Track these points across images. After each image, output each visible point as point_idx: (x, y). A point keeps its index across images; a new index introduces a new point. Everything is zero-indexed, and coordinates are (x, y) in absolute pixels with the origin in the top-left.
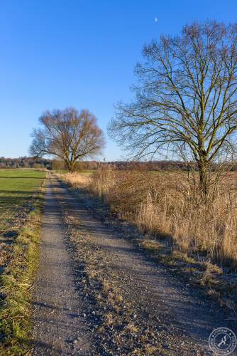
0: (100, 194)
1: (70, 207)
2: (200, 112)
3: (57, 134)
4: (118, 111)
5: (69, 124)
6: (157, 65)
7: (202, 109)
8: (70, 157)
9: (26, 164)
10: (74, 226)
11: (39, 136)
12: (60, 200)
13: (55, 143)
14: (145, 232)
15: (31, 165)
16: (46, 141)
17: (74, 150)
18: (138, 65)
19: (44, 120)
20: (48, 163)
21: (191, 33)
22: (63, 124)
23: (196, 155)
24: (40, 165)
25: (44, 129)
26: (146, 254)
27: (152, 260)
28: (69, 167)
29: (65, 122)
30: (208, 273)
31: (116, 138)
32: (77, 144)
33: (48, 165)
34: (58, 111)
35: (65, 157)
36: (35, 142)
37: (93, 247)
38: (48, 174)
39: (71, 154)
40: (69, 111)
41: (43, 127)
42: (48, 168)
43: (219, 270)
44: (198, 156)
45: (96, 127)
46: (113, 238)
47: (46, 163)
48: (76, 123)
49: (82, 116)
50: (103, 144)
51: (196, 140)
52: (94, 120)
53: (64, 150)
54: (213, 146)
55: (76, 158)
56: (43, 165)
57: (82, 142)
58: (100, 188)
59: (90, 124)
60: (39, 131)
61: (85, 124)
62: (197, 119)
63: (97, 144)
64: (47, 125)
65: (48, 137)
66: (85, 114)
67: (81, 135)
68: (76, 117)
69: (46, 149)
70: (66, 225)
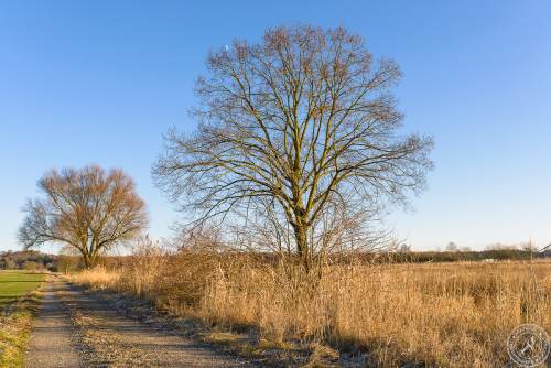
0: (139, 292)
1: (86, 308)
2: (294, 152)
3: (68, 207)
4: (169, 143)
5: (89, 191)
6: (229, 82)
7: (296, 149)
8: (89, 244)
9: (11, 263)
10: (91, 326)
11: (38, 212)
12: (68, 302)
13: (63, 222)
14: (214, 325)
15: (20, 264)
16: (48, 218)
17: (96, 234)
18: (200, 80)
19: (47, 185)
20: (51, 261)
21: (277, 41)
22: (79, 191)
23: (290, 215)
24: (35, 264)
25: (46, 198)
26: (217, 348)
27: (226, 353)
28: (86, 262)
29: (82, 189)
30: (316, 356)
31: (167, 187)
32: (102, 223)
33: (50, 265)
34: (72, 171)
35: (80, 245)
36: (28, 221)
37: (125, 346)
38: (49, 276)
39: (90, 240)
40: (90, 172)
41: (44, 196)
42: (50, 269)
43: (335, 354)
44: (294, 215)
45: (134, 196)
46: (158, 336)
47: (47, 261)
48: (102, 189)
49: (111, 179)
50: (144, 221)
51: (289, 193)
52: (130, 184)
53: (79, 234)
54: (315, 201)
55: (98, 247)
56: (41, 265)
57: (111, 219)
58: (138, 282)
59: (125, 190)
60: (38, 202)
61: (116, 192)
62: (290, 162)
63: (135, 223)
64: (51, 193)
65: (53, 212)
66: (116, 176)
67: (109, 209)
68: (101, 181)
69: (48, 232)
70: (78, 327)
